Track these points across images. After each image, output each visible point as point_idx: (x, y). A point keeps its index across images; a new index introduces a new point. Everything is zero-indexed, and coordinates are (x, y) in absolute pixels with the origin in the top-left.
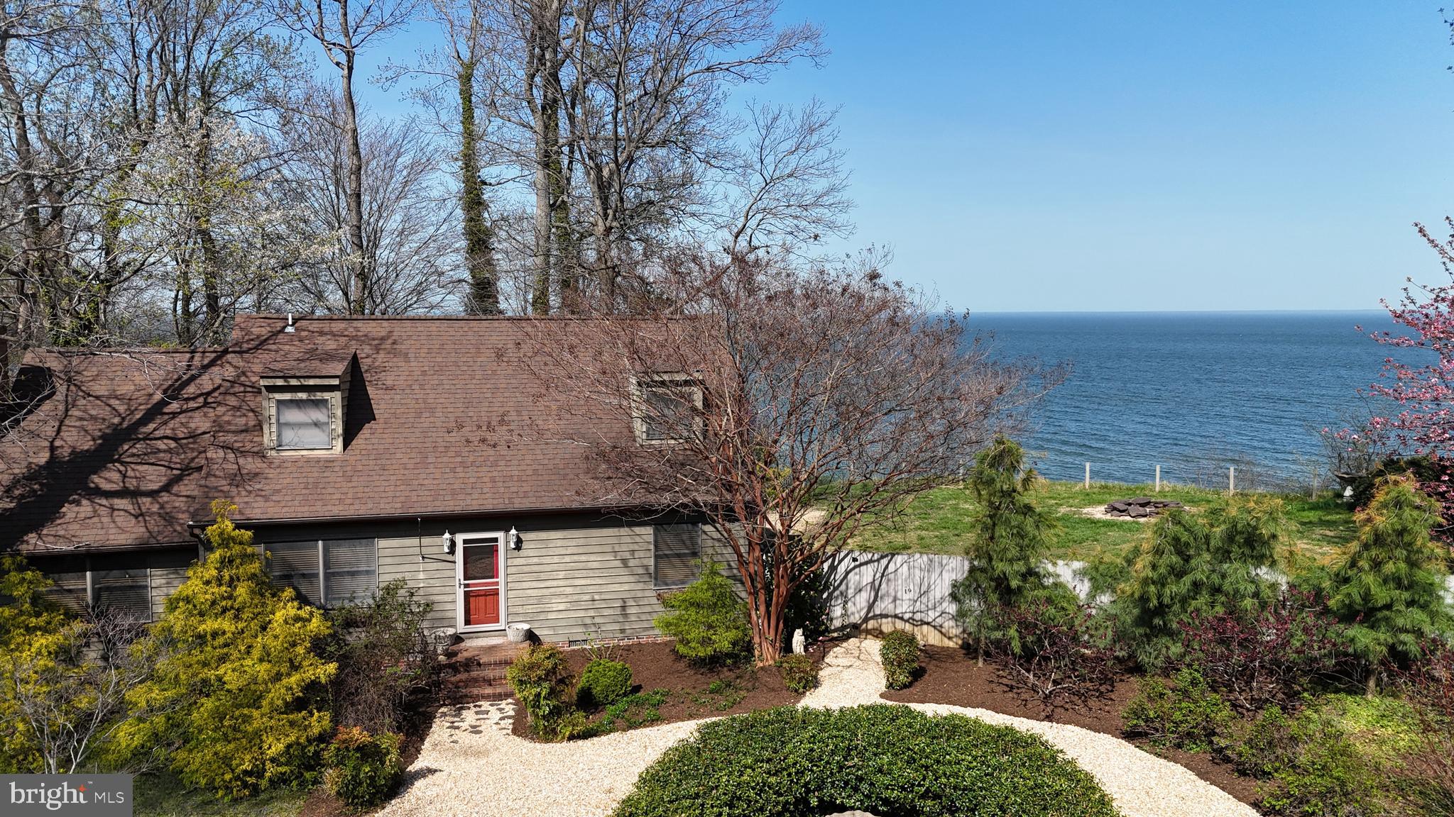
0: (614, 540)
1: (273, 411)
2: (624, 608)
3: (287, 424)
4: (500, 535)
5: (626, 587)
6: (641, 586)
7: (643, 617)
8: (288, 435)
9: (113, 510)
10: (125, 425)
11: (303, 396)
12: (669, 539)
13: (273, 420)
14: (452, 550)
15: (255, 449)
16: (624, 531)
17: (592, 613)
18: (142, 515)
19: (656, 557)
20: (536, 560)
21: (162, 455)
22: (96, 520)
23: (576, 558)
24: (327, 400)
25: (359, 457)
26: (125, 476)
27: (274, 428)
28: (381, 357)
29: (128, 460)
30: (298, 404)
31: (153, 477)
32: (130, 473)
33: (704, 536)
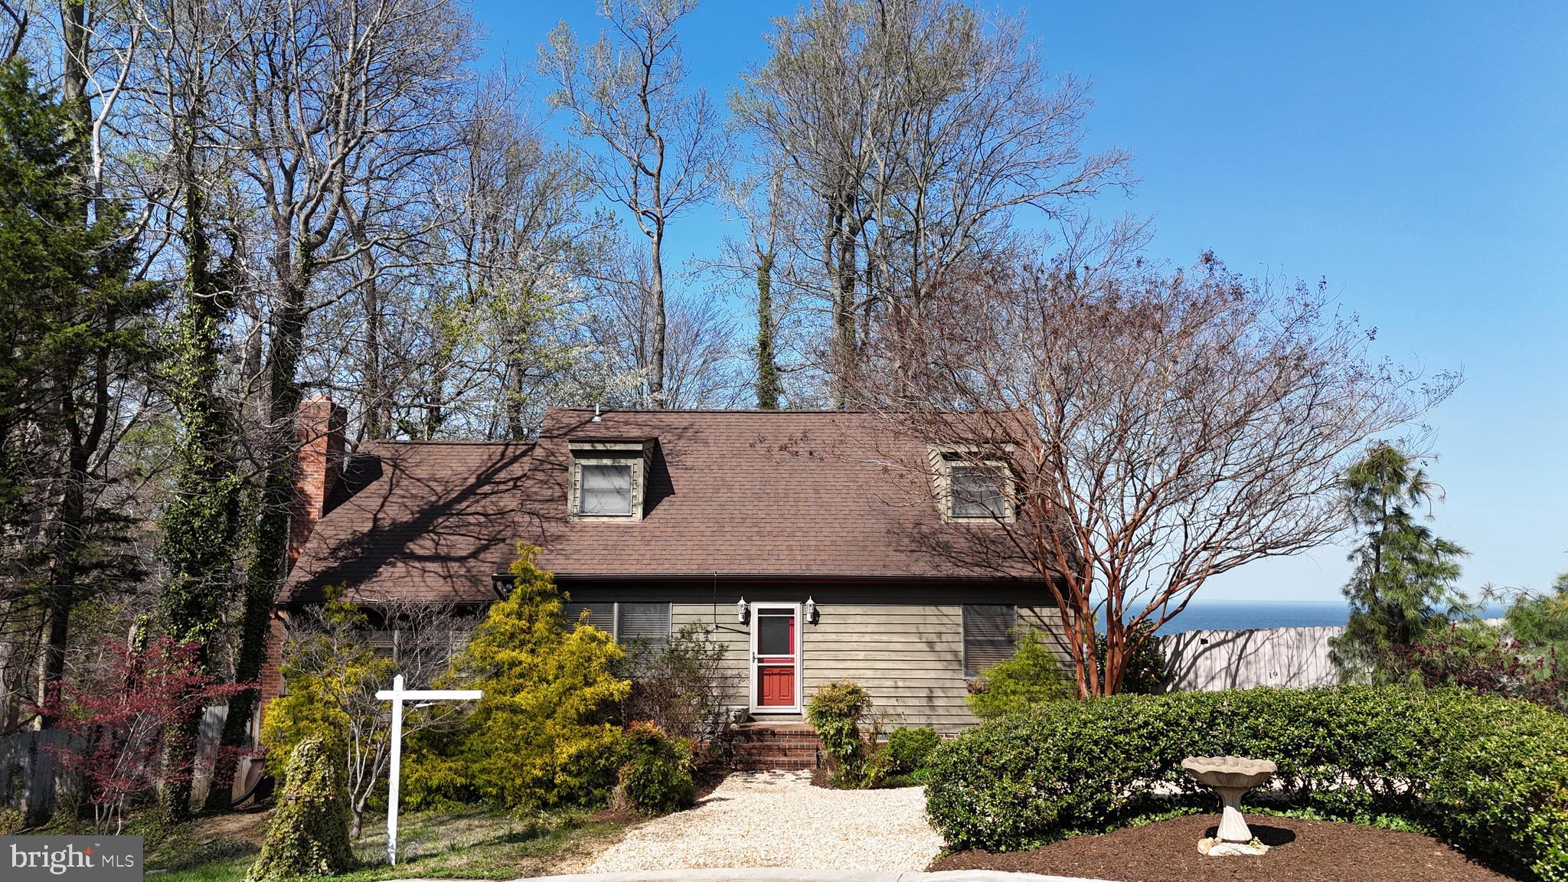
0: (919, 620)
1: (579, 477)
2: (930, 698)
3: (591, 491)
4: (796, 606)
5: (933, 675)
6: (948, 675)
7: (954, 711)
8: (592, 503)
9: (425, 571)
10: (441, 503)
11: (607, 462)
12: (981, 621)
13: (578, 486)
14: (746, 622)
15: (559, 516)
16: (930, 610)
17: (893, 702)
18: (450, 576)
19: (966, 641)
20: (833, 637)
21: (472, 527)
22: (408, 579)
23: (877, 637)
24: (629, 467)
25: (657, 525)
26: (437, 544)
27: (578, 493)
28: (681, 443)
29: (442, 531)
30: (602, 470)
31: (463, 545)
32: (442, 542)
33: (1021, 621)
